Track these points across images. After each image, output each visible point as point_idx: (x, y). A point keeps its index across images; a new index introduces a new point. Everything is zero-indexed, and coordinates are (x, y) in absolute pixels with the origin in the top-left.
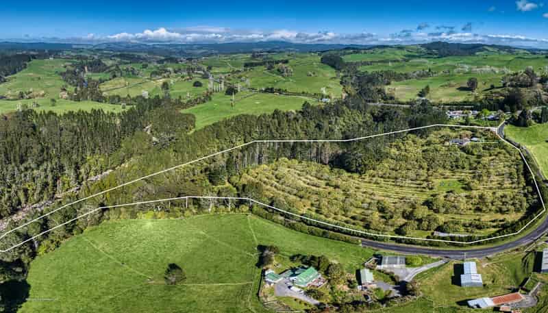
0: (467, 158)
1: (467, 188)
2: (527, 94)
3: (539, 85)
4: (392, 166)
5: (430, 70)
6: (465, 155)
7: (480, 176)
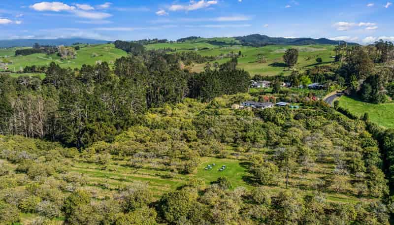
0: (264, 127)
1: (254, 179)
6: (262, 122)
7: (282, 157)
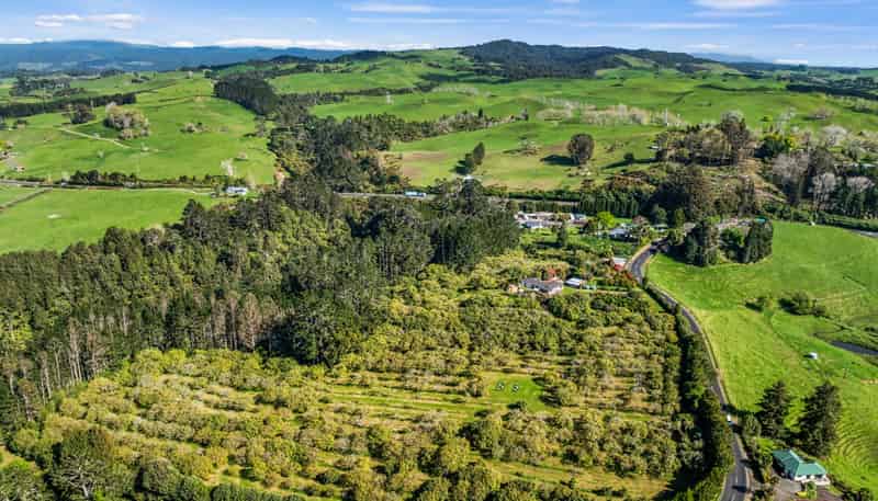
0: (554, 326)
1: (552, 399)
2: (717, 182)
3: (752, 162)
4: (395, 342)
5: (480, 113)
6: (552, 318)
7: (580, 372)
